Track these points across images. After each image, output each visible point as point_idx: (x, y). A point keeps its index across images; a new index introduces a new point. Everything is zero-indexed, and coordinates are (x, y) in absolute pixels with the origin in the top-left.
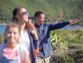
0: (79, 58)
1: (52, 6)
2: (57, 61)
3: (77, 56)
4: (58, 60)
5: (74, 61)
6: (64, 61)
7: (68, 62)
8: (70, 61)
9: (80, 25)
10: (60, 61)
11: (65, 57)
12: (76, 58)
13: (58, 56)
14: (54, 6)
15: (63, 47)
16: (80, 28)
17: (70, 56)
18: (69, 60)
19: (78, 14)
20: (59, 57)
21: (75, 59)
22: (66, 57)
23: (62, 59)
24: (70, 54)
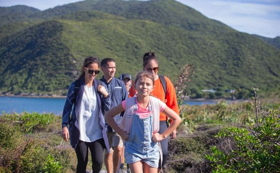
1: (172, 63)
2: (175, 149)
3: (211, 140)
4: (176, 147)
5: (205, 150)
6: (187, 150)
7: (194, 151)
8: (198, 150)
9: (223, 98)
10: (180, 150)
11: (188, 142)
12: (209, 144)
13: (176, 140)
14: (176, 63)
15: (188, 131)
16: (222, 102)
17: (199, 140)
18: (195, 148)
19: (220, 78)
20: (177, 142)
21: (207, 146)
22: (190, 142)
23: (183, 146)
24: (198, 137)
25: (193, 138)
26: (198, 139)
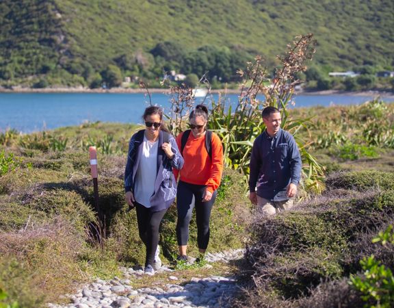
0: (365, 229)
1: (265, 16)
2: (278, 241)
3: (359, 219)
4: (281, 237)
5: (344, 242)
6: (304, 242)
7: (320, 245)
8: (330, 243)
10: (289, 243)
11: (307, 225)
12: (354, 228)
13: (281, 220)
14: (273, 17)
17: (331, 220)
18: (323, 239)
19: (368, 47)
20: (283, 225)
21: (349, 233)
22: (312, 224)
23: (295, 234)
24: (330, 213)
25: (319, 216)
26: (327, 217)
